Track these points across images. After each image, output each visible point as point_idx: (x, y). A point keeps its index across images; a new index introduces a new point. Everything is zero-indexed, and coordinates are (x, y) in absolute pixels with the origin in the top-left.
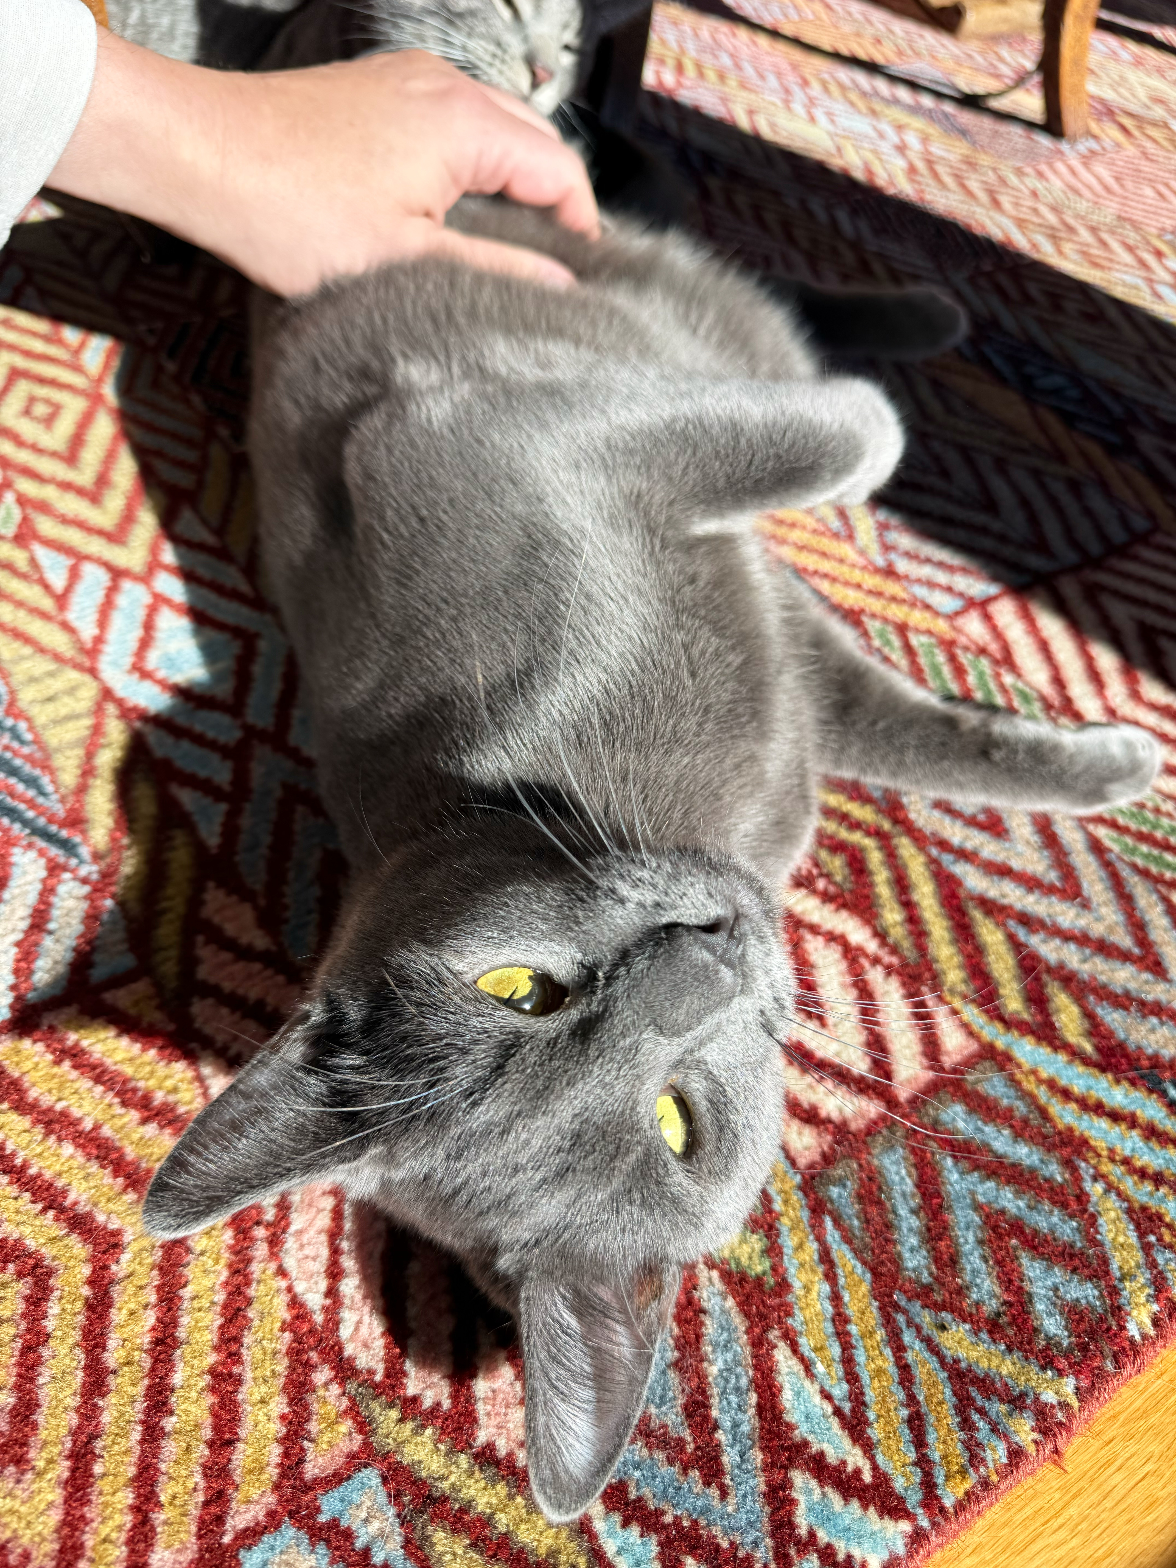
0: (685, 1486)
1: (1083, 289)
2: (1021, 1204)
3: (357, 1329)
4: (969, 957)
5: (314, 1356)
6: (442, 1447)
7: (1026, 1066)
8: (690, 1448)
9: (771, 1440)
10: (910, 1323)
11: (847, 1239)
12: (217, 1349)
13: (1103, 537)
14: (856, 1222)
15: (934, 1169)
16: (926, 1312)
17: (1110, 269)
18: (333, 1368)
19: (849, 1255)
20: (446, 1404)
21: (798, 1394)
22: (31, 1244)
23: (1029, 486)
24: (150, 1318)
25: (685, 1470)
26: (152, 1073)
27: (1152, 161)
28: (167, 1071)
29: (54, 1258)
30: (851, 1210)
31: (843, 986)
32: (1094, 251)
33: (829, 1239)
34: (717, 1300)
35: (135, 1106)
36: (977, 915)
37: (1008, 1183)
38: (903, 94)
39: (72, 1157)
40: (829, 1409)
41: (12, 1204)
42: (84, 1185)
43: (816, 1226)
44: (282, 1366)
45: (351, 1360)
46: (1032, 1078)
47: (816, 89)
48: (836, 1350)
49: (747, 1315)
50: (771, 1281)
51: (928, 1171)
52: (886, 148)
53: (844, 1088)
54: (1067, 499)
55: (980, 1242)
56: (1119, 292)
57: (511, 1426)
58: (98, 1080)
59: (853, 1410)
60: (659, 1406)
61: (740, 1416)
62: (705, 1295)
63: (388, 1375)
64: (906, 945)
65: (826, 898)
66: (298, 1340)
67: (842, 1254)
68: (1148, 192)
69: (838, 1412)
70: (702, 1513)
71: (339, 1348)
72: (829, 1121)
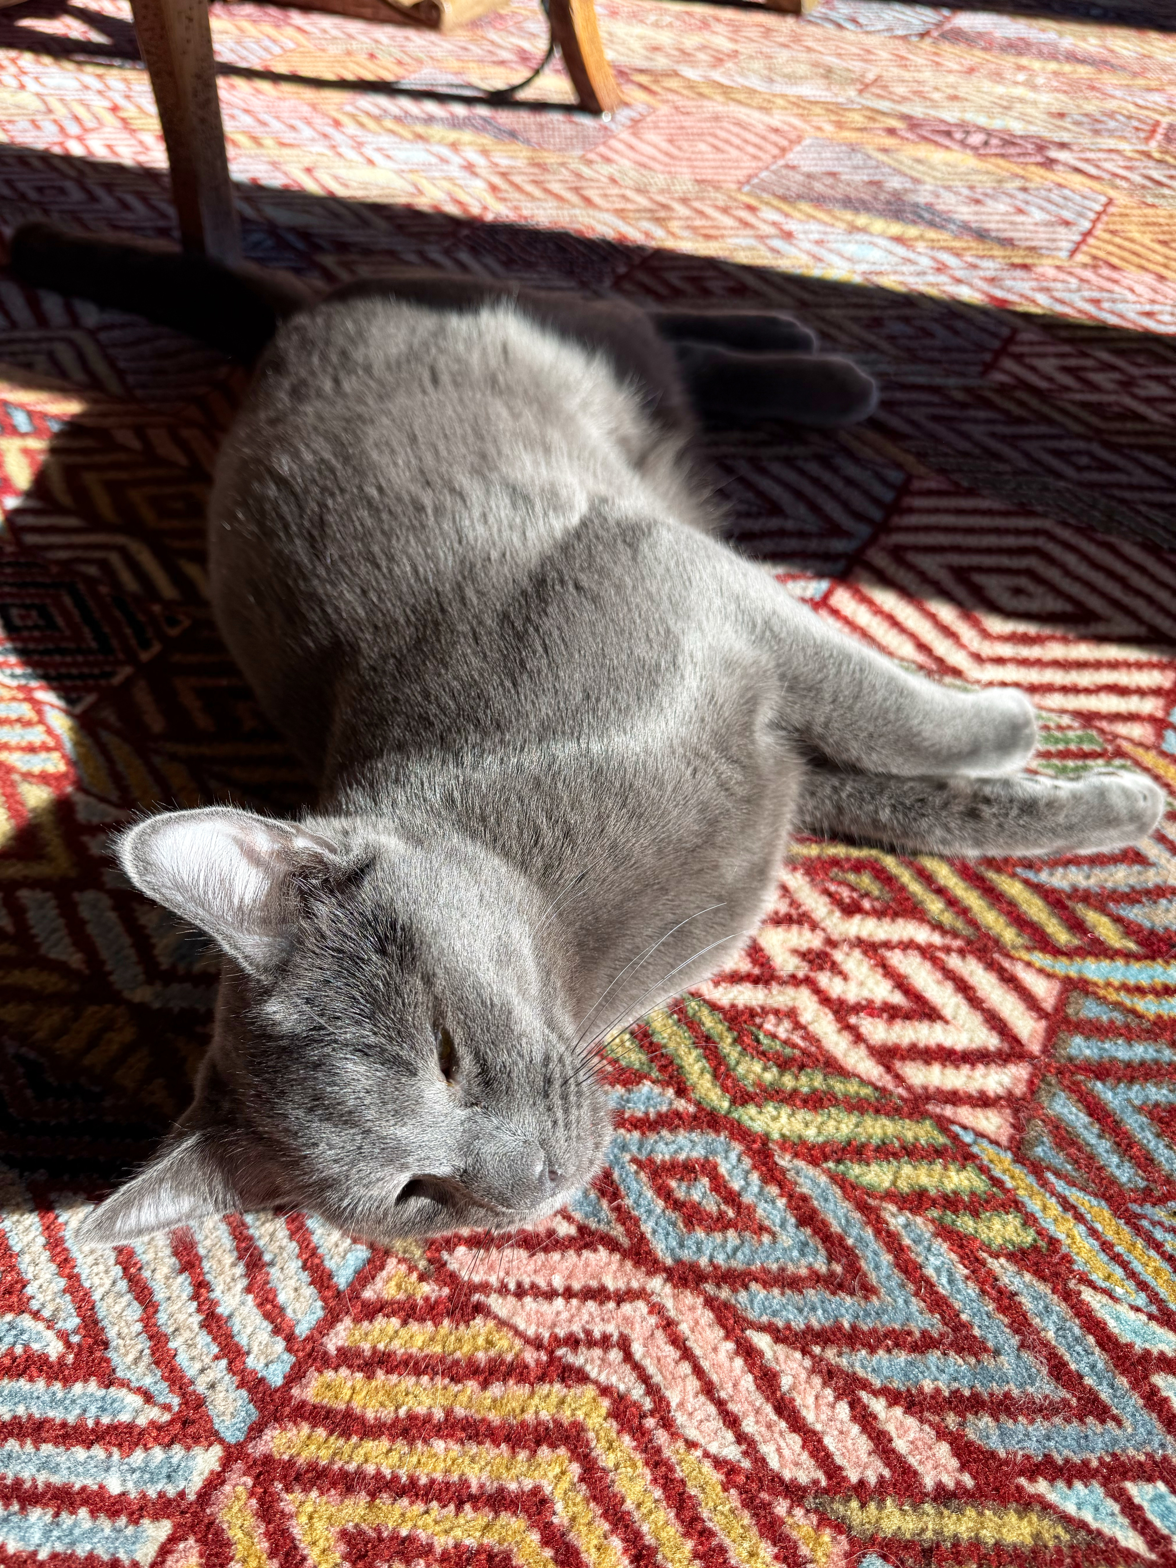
0: (1090, 1433)
1: (711, 264)
2: (1165, 1091)
3: (781, 1455)
4: (1009, 914)
5: (764, 1496)
6: (906, 1508)
7: (1101, 982)
8: (1074, 1402)
9: (1123, 1364)
10: (1154, 1223)
11: (1072, 1183)
12: (686, 1535)
13: (876, 501)
14: (1069, 1167)
15: (1094, 1097)
16: (1157, 1209)
17: (722, 236)
18: (785, 1497)
19: (1081, 1194)
20: (887, 1473)
21: (1118, 1319)
22: (470, 1542)
23: (791, 476)
24: (616, 1543)
25: (1081, 1420)
26: (459, 1340)
27: (688, 113)
28: (470, 1332)
29: (500, 1543)
30: (1058, 1160)
31: (939, 982)
32: (698, 223)
33: (1060, 1189)
34: (1017, 1280)
35: (467, 1377)
36: (991, 875)
37: (1146, 1080)
38: (431, 107)
39: (447, 1450)
40: (1144, 1318)
41: (429, 1519)
42: (477, 1467)
43: (1044, 1184)
44: (747, 1518)
45: (793, 1480)
46: (1111, 990)
47: (351, 128)
48: (1119, 1272)
49: (1043, 1278)
50: (1042, 1244)
51: (1090, 1099)
52: (455, 171)
53: (993, 1065)
54: (827, 477)
55: (1158, 1136)
56: (743, 258)
57: (943, 1461)
58: (418, 1372)
59: (1159, 1310)
60: (1032, 1384)
61: (1092, 1358)
62: (1007, 1281)
63: (829, 1477)
64: (960, 924)
65: (879, 914)
66: (742, 1490)
67: (1074, 1195)
68: (702, 147)
69: (1151, 1317)
70: (1113, 1446)
71: (777, 1478)
72: (999, 1098)
